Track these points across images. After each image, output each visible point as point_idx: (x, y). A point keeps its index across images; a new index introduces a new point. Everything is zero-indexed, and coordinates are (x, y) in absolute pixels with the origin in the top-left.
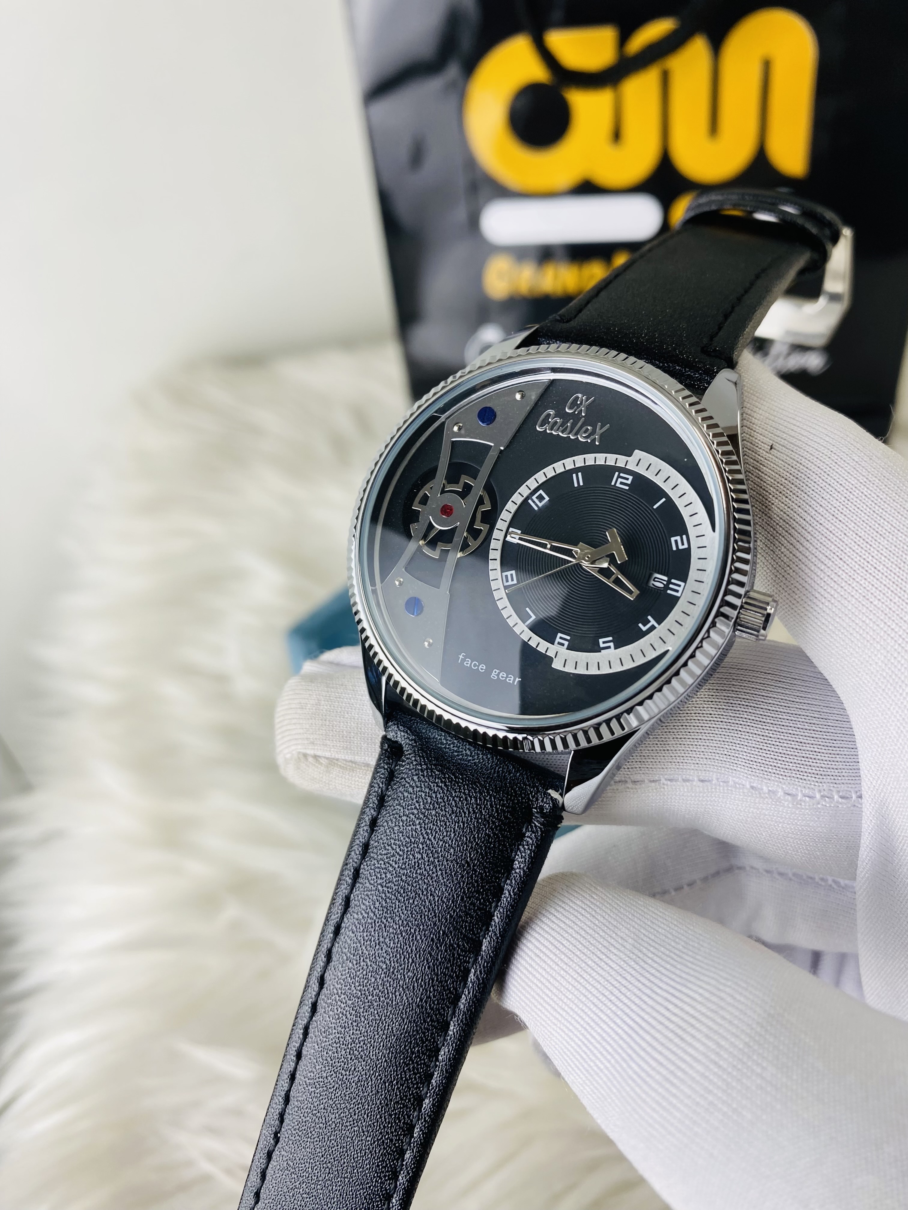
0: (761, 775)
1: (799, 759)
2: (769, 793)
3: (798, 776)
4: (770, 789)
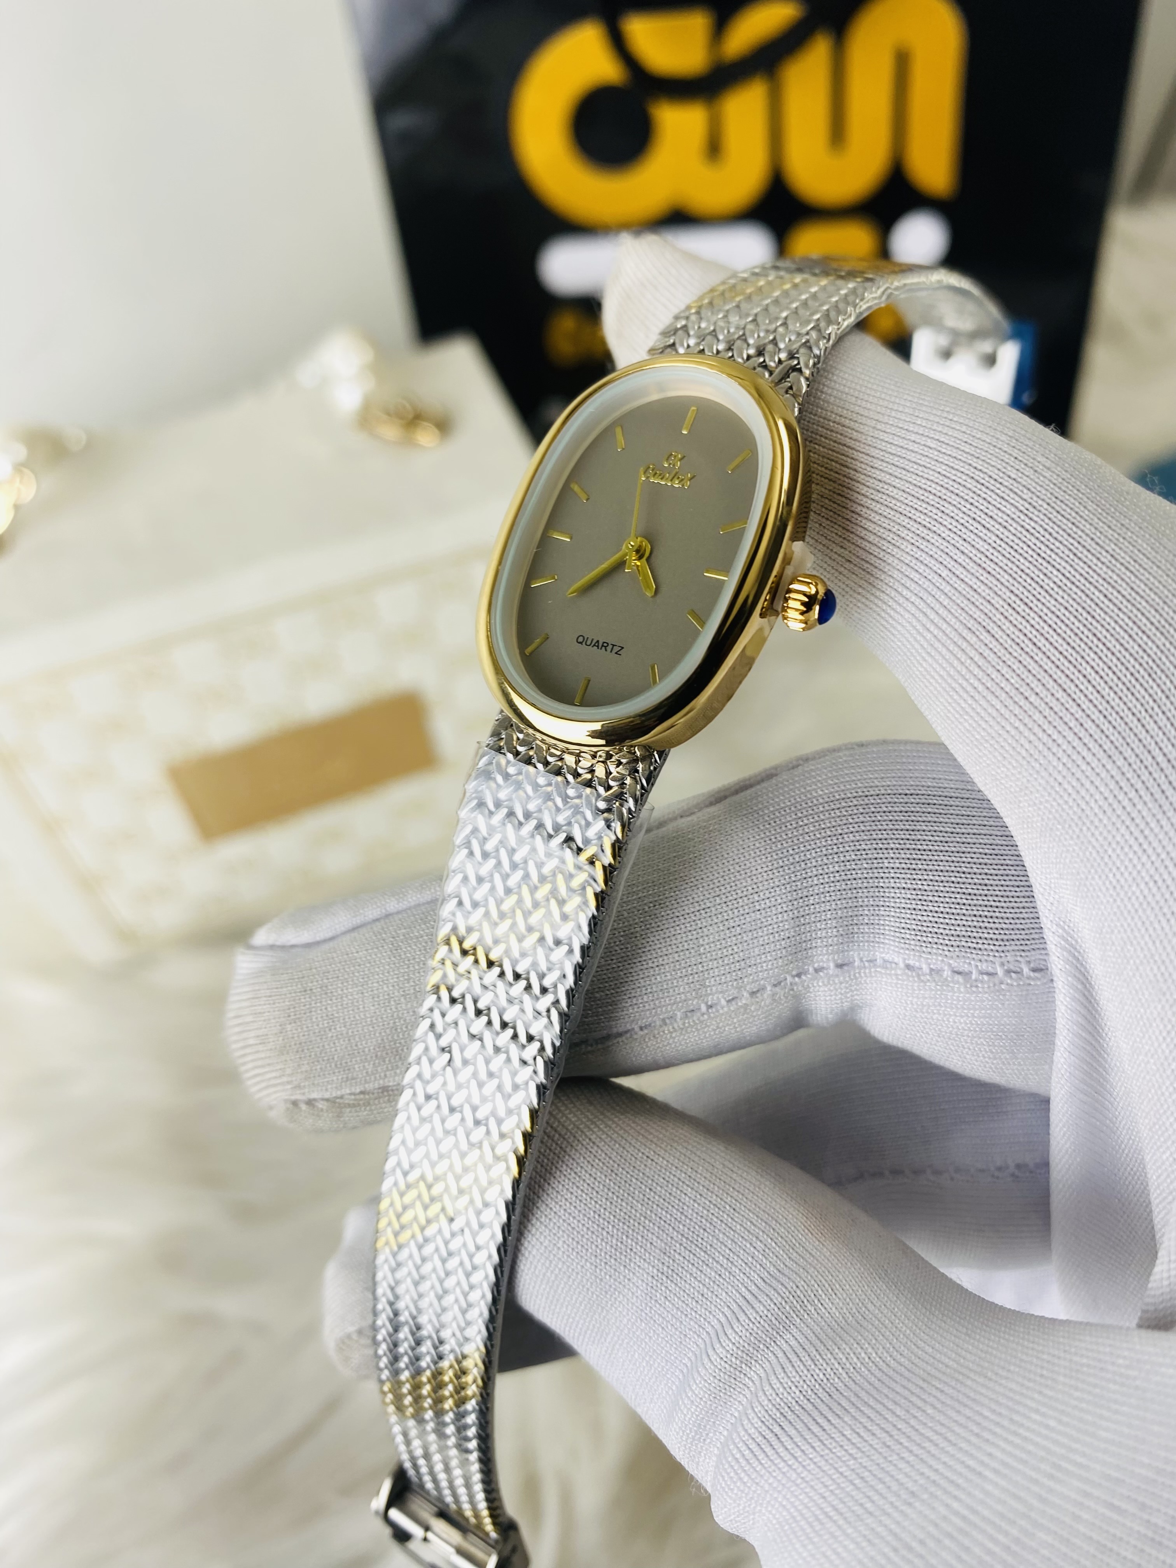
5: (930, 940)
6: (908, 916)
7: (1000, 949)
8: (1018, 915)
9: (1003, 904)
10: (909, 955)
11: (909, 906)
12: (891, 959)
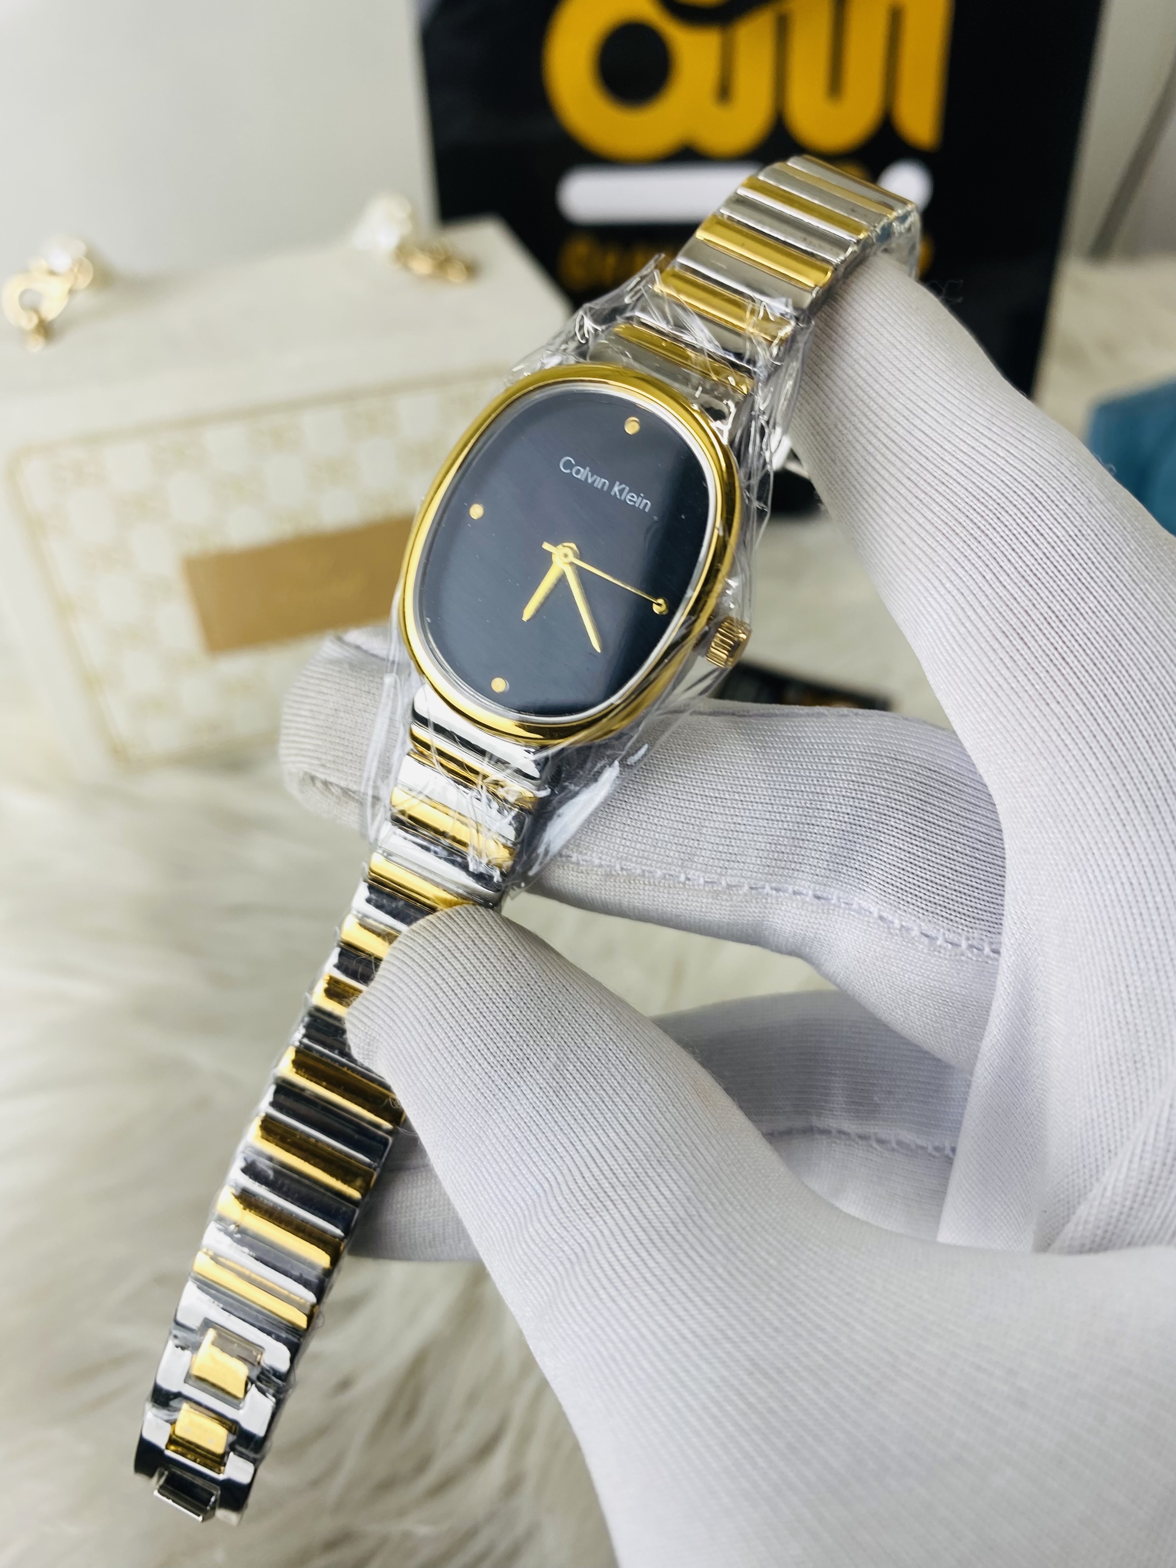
0: (896, 904)
1: (949, 891)
2: (900, 930)
3: (944, 914)
4: (904, 924)
5: (909, 900)
6: (896, 873)
7: (970, 925)
12: (867, 907)
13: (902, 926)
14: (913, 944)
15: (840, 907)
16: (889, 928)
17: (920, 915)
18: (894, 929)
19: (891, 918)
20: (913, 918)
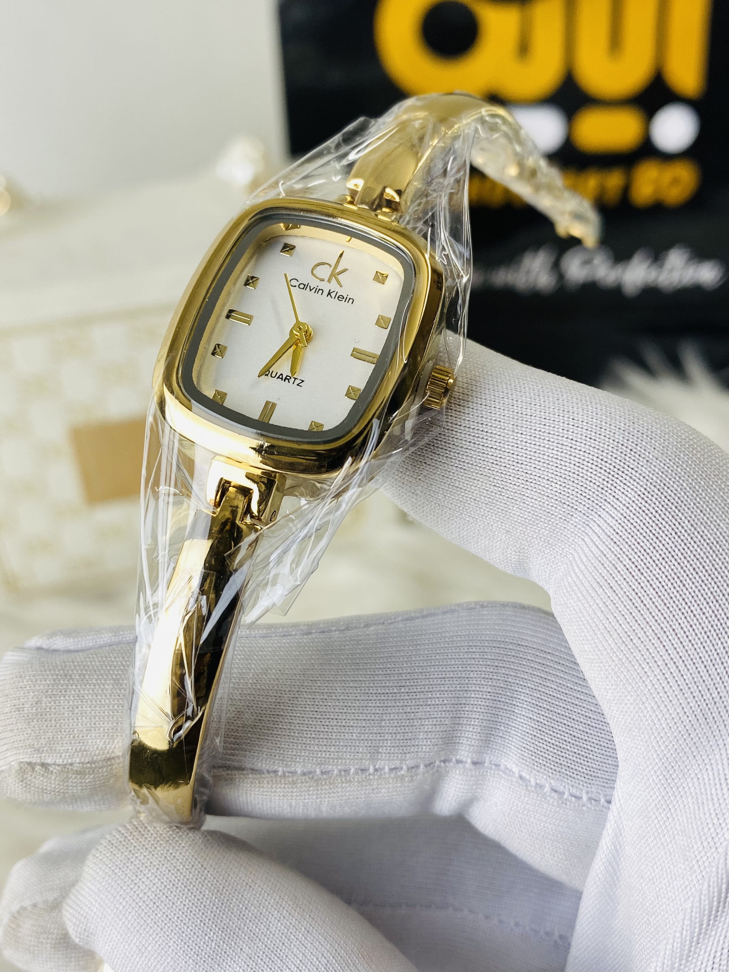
5: (541, 762)
6: (530, 740)
7: (588, 781)
8: (605, 761)
9: (596, 750)
10: (524, 768)
11: (532, 732)
12: (510, 768)
13: (537, 784)
14: (546, 798)
15: (491, 769)
16: (527, 786)
17: (550, 774)
18: (531, 787)
19: (528, 777)
20: (545, 777)
